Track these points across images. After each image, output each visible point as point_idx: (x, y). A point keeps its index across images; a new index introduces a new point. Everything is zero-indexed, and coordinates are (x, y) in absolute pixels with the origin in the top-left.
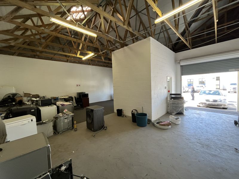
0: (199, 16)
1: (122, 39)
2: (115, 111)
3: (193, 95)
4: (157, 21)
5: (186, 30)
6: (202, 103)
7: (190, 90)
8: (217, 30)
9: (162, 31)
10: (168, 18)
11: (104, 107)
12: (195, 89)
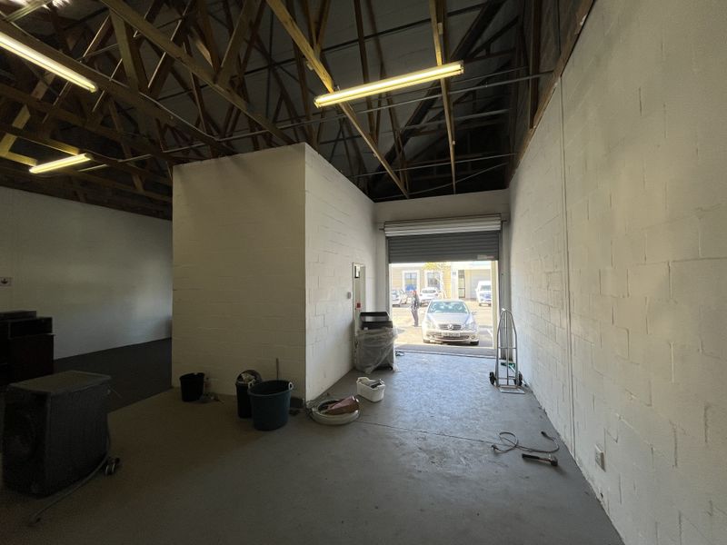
0: (423, 123)
1: (218, 131)
2: (176, 383)
3: (416, 312)
4: (322, 101)
5: (397, 150)
6: (434, 335)
7: (411, 301)
8: (456, 165)
9: (341, 137)
10: (349, 101)
11: (109, 377)
12: (421, 299)
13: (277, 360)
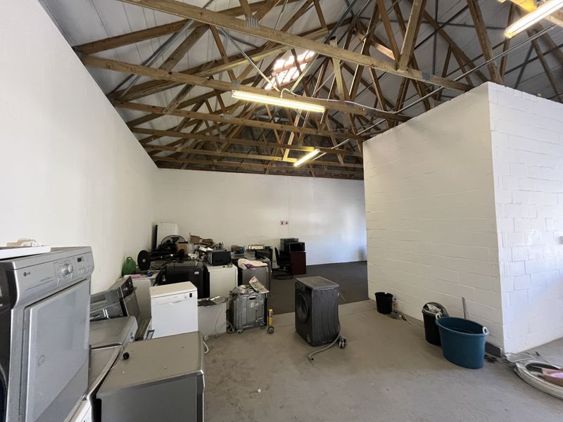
1: (391, 107)
4: (516, 28)
13: (463, 299)
